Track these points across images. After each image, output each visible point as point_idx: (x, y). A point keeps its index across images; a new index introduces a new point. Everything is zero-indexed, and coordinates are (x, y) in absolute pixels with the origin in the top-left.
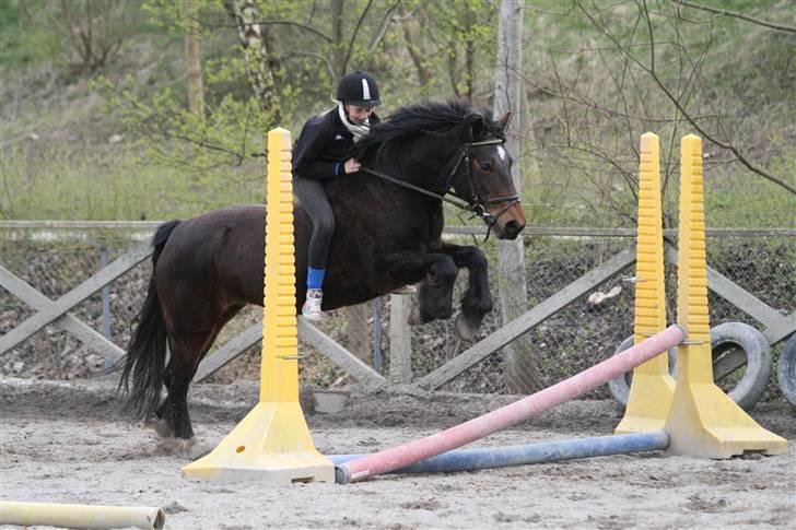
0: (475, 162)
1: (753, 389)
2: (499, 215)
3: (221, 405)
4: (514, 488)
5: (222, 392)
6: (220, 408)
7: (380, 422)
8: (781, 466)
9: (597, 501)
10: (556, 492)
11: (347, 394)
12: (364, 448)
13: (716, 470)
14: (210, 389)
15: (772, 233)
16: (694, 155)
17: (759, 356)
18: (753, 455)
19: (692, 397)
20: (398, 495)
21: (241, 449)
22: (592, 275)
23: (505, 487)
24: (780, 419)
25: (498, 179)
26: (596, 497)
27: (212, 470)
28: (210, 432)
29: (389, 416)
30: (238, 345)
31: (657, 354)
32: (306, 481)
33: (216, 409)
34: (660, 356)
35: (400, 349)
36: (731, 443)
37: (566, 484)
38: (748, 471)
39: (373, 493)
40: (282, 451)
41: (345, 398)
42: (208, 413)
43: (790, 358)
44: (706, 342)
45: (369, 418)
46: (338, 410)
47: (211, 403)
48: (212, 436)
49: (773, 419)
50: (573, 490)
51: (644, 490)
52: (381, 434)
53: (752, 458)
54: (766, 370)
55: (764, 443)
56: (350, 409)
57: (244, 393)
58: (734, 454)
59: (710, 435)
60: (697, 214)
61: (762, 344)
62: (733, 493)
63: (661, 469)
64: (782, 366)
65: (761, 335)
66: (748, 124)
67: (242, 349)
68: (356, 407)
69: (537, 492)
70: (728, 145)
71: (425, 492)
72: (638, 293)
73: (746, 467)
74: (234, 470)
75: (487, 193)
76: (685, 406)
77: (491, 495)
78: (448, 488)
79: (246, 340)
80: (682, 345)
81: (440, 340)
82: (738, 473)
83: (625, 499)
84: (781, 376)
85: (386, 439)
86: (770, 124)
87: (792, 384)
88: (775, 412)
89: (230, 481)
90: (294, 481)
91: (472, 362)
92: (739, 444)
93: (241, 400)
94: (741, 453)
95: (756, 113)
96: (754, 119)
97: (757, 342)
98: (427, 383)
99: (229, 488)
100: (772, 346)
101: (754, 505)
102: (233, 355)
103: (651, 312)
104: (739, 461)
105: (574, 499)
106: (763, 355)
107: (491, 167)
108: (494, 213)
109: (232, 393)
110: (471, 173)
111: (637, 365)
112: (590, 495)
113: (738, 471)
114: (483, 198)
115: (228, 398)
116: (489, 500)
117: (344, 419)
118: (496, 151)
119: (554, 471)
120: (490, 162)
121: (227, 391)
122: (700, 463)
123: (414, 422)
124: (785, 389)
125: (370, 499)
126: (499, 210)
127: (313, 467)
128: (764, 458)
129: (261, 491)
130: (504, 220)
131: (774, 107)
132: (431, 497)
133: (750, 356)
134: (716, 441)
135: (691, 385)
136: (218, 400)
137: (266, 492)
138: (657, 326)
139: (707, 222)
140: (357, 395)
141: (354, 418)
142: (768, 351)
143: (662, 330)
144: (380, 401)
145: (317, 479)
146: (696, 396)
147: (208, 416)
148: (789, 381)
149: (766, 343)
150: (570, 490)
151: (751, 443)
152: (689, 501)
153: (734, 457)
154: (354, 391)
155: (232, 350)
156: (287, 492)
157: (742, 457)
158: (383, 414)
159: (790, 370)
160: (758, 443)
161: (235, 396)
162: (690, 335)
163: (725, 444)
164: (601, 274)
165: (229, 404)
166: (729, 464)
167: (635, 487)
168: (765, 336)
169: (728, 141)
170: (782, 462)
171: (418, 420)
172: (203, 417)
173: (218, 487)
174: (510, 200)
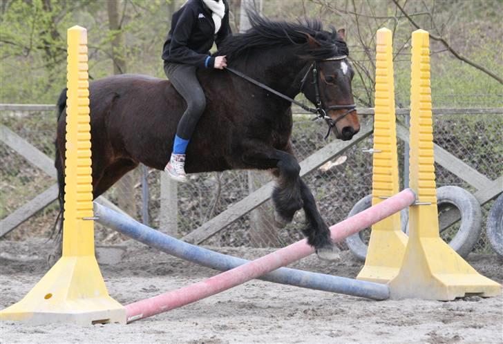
0: (321, 74)
1: (466, 242)
2: (338, 120)
3: (17, 258)
4: (280, 327)
5: (18, 248)
6: (17, 261)
7: (153, 271)
8: (497, 306)
9: (352, 337)
10: (316, 330)
11: (124, 248)
12: (147, 294)
13: (444, 310)
14: (8, 245)
15: (481, 111)
16: (423, 46)
17: (471, 214)
18: (473, 297)
19: (422, 248)
20: (184, 334)
21: (48, 296)
22: (330, 147)
23: (272, 326)
24: (489, 267)
25: (339, 90)
26: (350, 334)
27: (24, 314)
28: (13, 282)
29: (160, 266)
30: (31, 209)
31: (391, 214)
32: (104, 322)
33: (13, 261)
34: (394, 215)
35: (168, 210)
36: (455, 287)
37: (323, 324)
38: (471, 311)
39: (163, 332)
40: (83, 298)
41: (121, 251)
42: (6, 265)
43: (497, 215)
44: (433, 203)
45: (143, 268)
46: (117, 262)
47: (9, 256)
48: (16, 285)
49: (483, 266)
50: (330, 328)
51: (389, 328)
52: (158, 281)
53: (471, 300)
54: (477, 225)
55: (481, 287)
56: (127, 261)
57: (36, 249)
58: (458, 296)
59: (437, 281)
60: (426, 96)
61: (473, 204)
62: (463, 329)
63: (398, 310)
64: (491, 222)
65: (472, 197)
66: (440, 19)
67: (34, 211)
68: (132, 259)
69: (299, 330)
70: (439, 37)
71: (206, 331)
72: (375, 162)
73: (469, 307)
74: (44, 314)
75: (329, 100)
76: (417, 256)
77: (262, 333)
78: (224, 327)
79: (38, 203)
80: (414, 206)
81: (195, 202)
82: (463, 313)
83: (375, 336)
84: (490, 230)
85: (163, 286)
86: (458, 19)
87: (499, 237)
88: (485, 261)
89: (40, 323)
90: (94, 323)
91: (230, 221)
92: (461, 288)
93: (35, 254)
94: (463, 295)
95: (447, 10)
96: (445, 15)
97: (469, 202)
98: (192, 238)
99: (42, 329)
100: (482, 205)
101: (484, 339)
102: (27, 216)
103: (387, 178)
104: (461, 302)
105: (332, 335)
106: (475, 213)
107: (334, 79)
108: (334, 118)
109: (27, 248)
110: (317, 83)
111: (374, 223)
112: (344, 333)
113: (463, 310)
114: (326, 103)
115: (23, 252)
116: (261, 337)
117: (122, 270)
118: (340, 66)
119: (310, 312)
120: (333, 76)
121: (23, 247)
122: (429, 304)
123: (182, 272)
124: (494, 242)
125: (161, 337)
126: (338, 116)
127: (109, 311)
128: (482, 300)
129: (68, 331)
130: (342, 125)
131: (461, 4)
132: (212, 336)
133: (463, 215)
134: (442, 285)
135: (421, 239)
136: (14, 254)
137: (73, 333)
138: (391, 190)
139: (434, 103)
140: (133, 249)
141: (130, 268)
142: (478, 209)
143: (395, 193)
144: (153, 254)
145: (112, 321)
146: (425, 247)
147: (7, 268)
148: (496, 235)
149: (477, 203)
150: (326, 328)
151: (471, 287)
152: (429, 337)
153: (458, 299)
154: (130, 245)
155: (27, 212)
156: (91, 332)
157: (463, 299)
158: (155, 265)
159: (497, 225)
160: (477, 287)
161: (29, 251)
162: (420, 197)
163: (450, 287)
164: (337, 146)
165: (24, 257)
166: (454, 305)
167: (381, 325)
168: (475, 196)
169: (438, 34)
170: (498, 303)
171: (184, 270)
172: (3, 269)
173: (32, 329)
174: (349, 109)
